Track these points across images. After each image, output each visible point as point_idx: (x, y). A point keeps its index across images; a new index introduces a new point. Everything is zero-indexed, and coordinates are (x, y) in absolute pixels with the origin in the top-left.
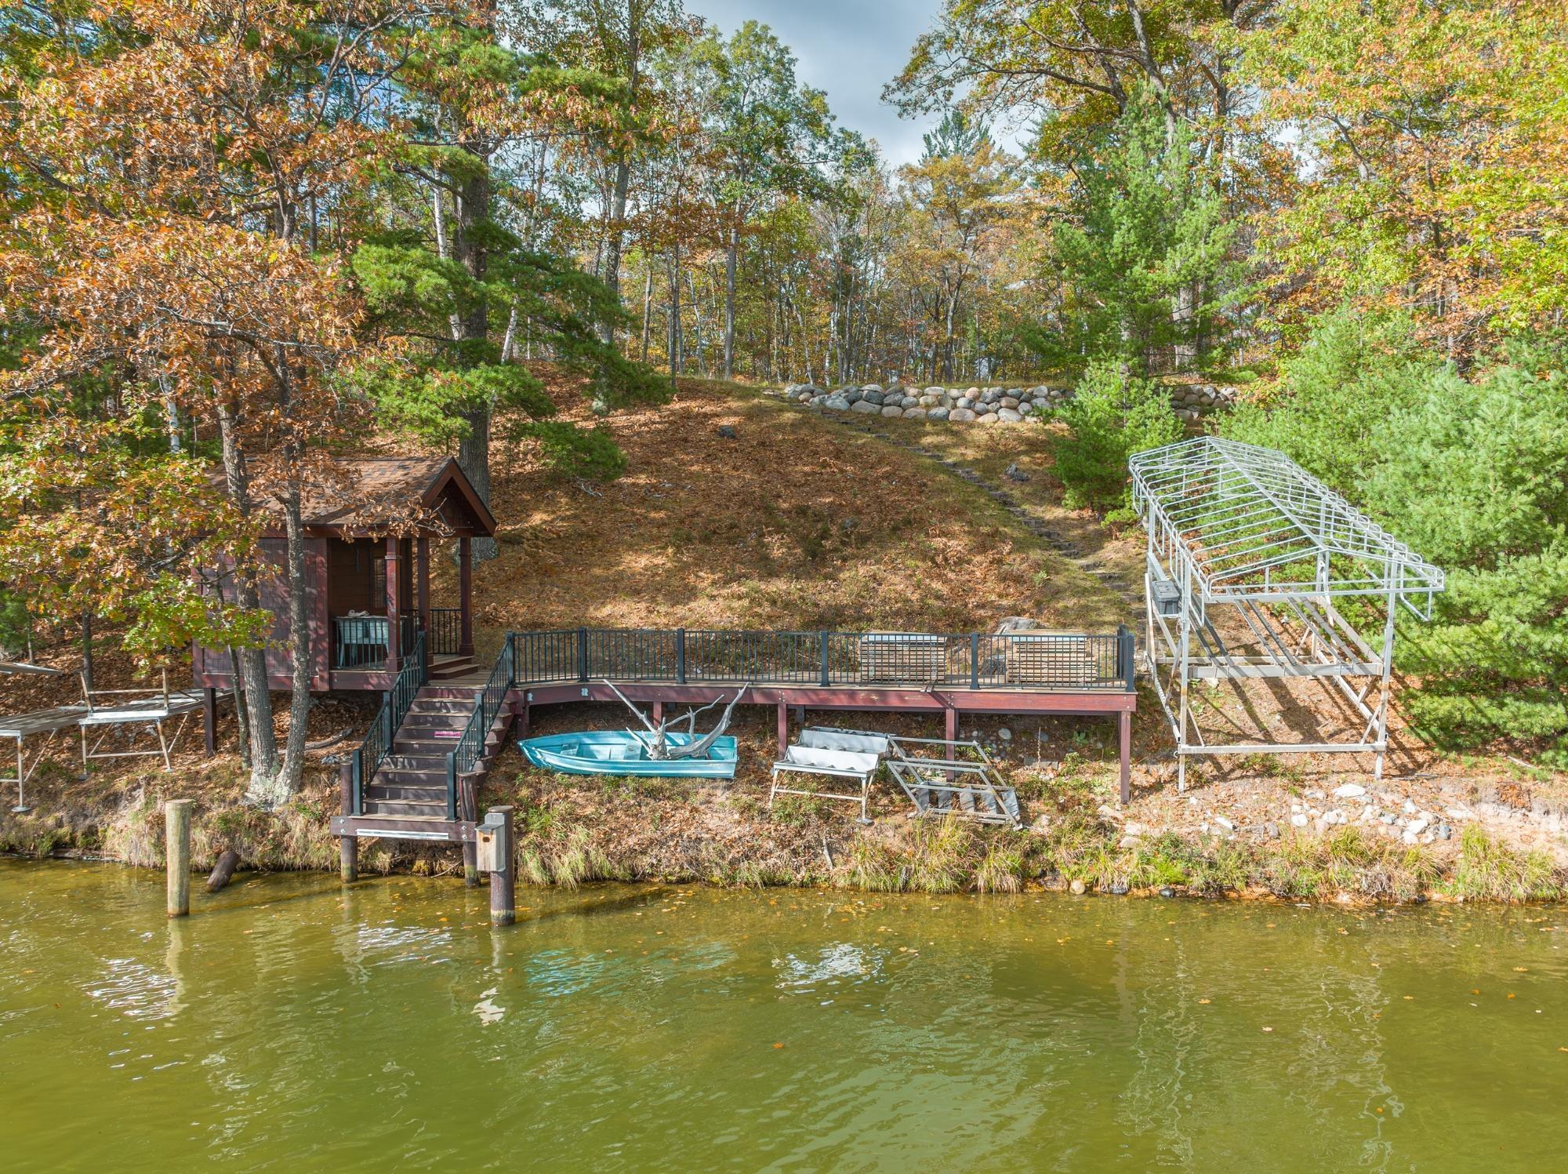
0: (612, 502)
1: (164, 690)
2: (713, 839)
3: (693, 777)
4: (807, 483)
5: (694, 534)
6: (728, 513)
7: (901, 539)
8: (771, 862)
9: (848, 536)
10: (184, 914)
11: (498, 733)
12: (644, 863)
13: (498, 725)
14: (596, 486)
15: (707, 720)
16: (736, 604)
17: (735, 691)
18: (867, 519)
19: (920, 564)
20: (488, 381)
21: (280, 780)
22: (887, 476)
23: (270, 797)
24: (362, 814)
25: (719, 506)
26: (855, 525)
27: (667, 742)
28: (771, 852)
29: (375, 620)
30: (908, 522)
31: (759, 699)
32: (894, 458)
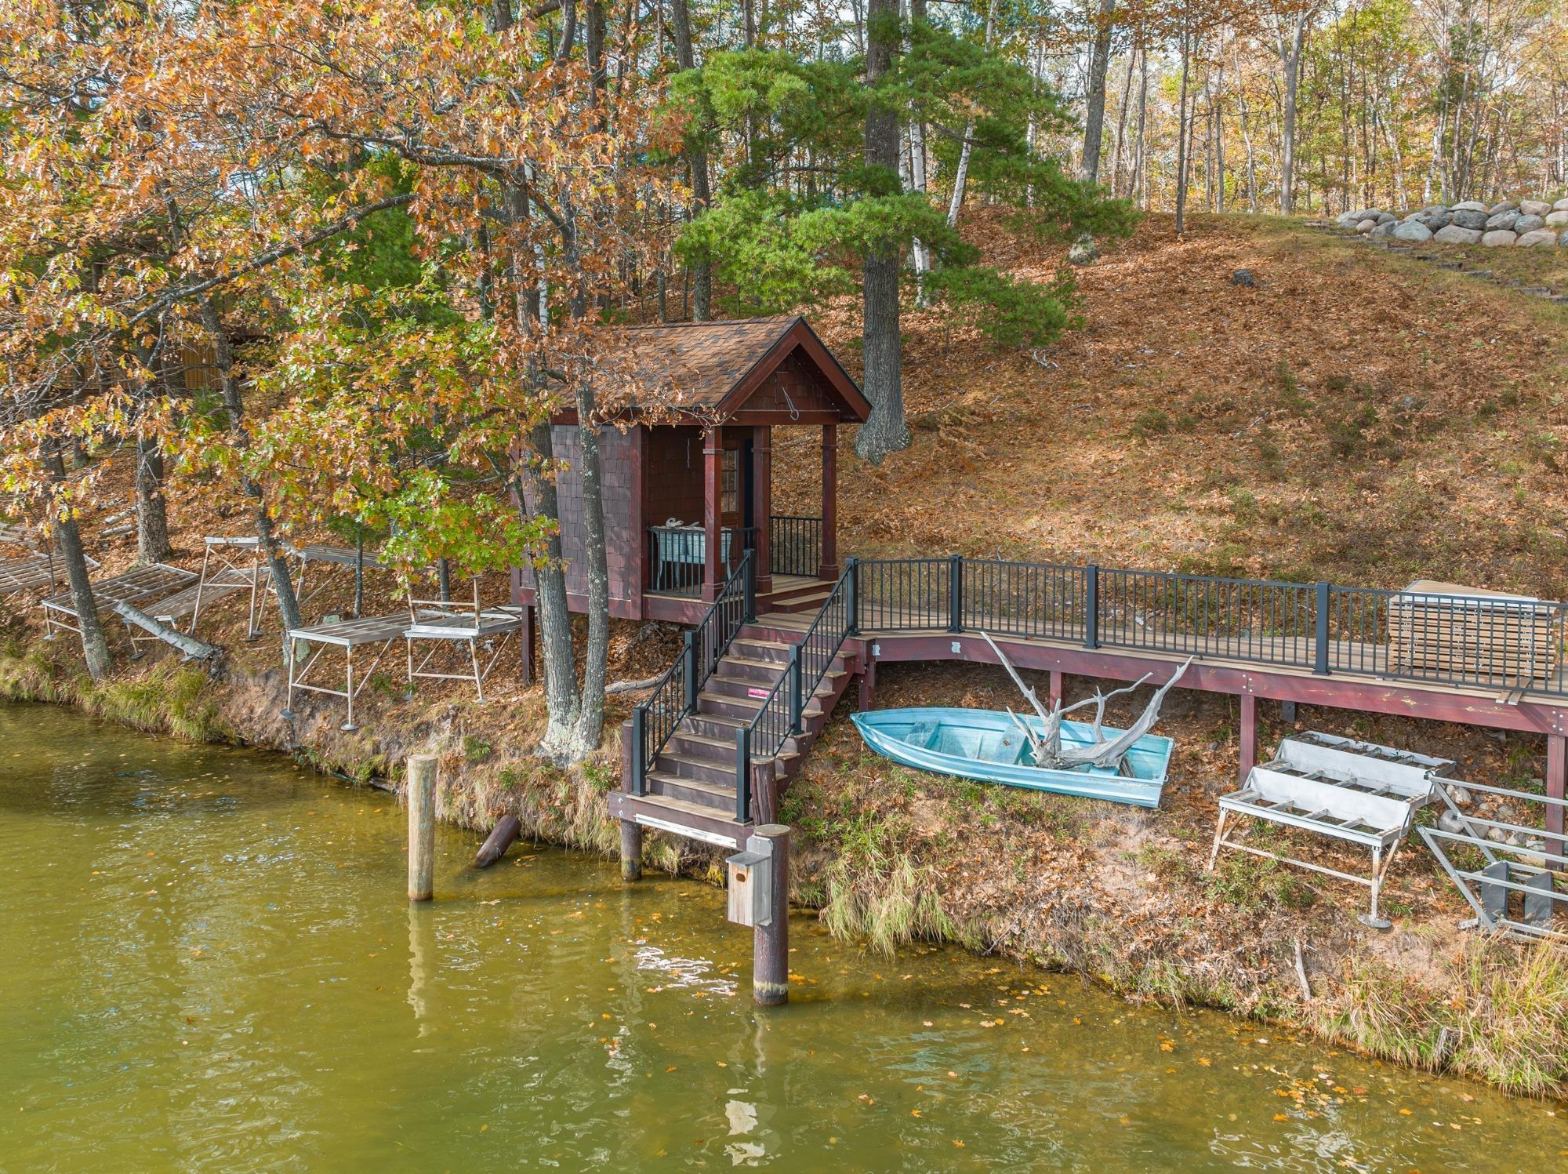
0: (1069, 375)
1: (476, 604)
2: (1108, 912)
3: (1094, 799)
4: (1350, 345)
5: (1172, 418)
6: (1227, 388)
7: (1495, 427)
8: (1201, 966)
9: (1405, 422)
10: (427, 899)
11: (824, 700)
12: (1002, 929)
13: (824, 689)
14: (1051, 355)
15: (1123, 711)
16: (1214, 522)
17: (1171, 667)
18: (1441, 395)
19: (1526, 466)
20: (871, 216)
21: (577, 730)
22: (1481, 333)
23: (565, 751)
24: (644, 793)
25: (1215, 378)
26: (1418, 406)
27: (1063, 733)
28: (1202, 950)
29: (693, 533)
30: (1511, 401)
31: (1209, 684)
32: (1496, 305)
